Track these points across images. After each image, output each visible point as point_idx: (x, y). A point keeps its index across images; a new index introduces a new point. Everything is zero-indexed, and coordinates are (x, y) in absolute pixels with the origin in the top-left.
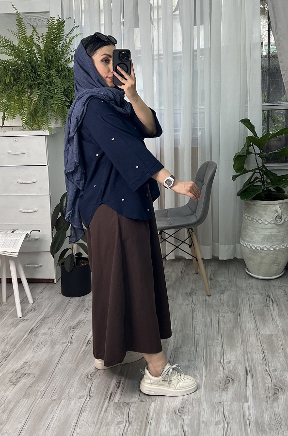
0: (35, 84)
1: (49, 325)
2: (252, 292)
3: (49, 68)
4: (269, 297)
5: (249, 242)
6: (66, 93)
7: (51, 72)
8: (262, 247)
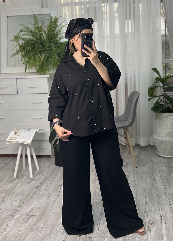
0: (42, 51)
1: (47, 184)
2: (161, 166)
3: (50, 42)
4: (171, 169)
5: (158, 136)
6: (59, 55)
7: (51, 44)
8: (166, 139)
